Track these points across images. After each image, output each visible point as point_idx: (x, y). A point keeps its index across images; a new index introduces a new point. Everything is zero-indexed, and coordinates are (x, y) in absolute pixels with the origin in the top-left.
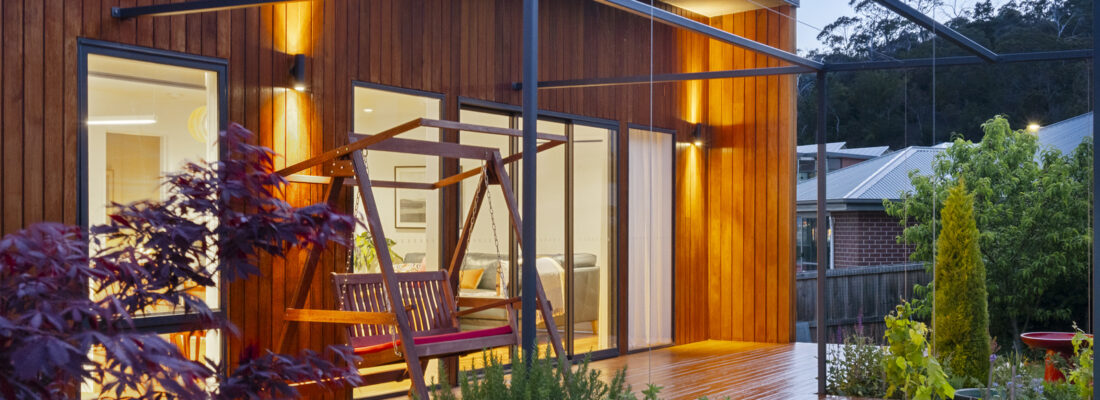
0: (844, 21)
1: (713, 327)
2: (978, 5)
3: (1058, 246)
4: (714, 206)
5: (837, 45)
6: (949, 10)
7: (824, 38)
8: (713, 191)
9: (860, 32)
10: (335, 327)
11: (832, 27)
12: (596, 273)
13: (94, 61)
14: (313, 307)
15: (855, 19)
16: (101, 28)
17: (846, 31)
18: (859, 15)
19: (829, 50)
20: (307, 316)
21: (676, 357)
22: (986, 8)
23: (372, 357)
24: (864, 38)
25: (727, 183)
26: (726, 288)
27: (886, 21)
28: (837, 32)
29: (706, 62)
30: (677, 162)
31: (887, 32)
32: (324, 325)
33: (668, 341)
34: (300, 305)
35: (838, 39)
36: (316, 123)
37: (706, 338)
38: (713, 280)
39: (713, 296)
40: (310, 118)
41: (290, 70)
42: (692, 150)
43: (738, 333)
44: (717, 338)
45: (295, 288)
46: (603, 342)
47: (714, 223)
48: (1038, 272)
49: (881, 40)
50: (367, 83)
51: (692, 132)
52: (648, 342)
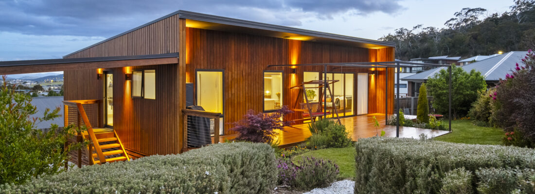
0: (453, 19)
1: (377, 110)
2: (493, 14)
3: (462, 94)
4: (378, 86)
5: (450, 26)
6: (486, 16)
7: (446, 24)
8: (377, 84)
9: (457, 22)
10: (300, 112)
11: (449, 21)
12: (351, 100)
13: (265, 73)
14: (297, 108)
15: (456, 19)
16: (266, 68)
17: (454, 22)
18: (457, 18)
19: (447, 28)
20: (296, 110)
21: (368, 116)
22: (496, 15)
23: (306, 116)
24: (458, 24)
25: (380, 81)
26: (380, 103)
27: (465, 19)
28: (450, 23)
29: (376, 60)
30: (369, 79)
31: (466, 22)
32: (299, 112)
33: (367, 113)
34: (295, 108)
35: (451, 25)
36: (298, 79)
37: (376, 113)
38: (377, 101)
39: (378, 104)
40: (296, 78)
41: (294, 71)
42: (373, 76)
43: (382, 112)
44: (378, 113)
45: (294, 105)
46: (352, 113)
47: (378, 90)
48: (457, 99)
49: (464, 24)
50: (306, 71)
51: (373, 72)
52: (362, 113)
